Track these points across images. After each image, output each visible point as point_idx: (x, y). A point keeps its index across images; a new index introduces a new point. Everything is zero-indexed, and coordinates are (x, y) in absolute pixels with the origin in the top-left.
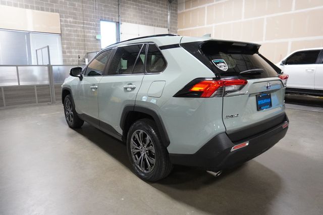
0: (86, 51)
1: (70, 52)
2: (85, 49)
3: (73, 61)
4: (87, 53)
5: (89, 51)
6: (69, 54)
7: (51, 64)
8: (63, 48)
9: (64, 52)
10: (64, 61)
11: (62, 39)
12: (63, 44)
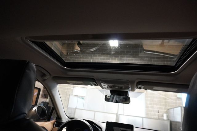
0: (167, 107)
1: (152, 107)
2: (166, 106)
3: (154, 115)
4: (168, 109)
5: (169, 108)
6: (151, 109)
7: (119, 113)
8: (146, 103)
9: (147, 107)
10: (147, 114)
11: (146, 97)
12: (146, 100)
